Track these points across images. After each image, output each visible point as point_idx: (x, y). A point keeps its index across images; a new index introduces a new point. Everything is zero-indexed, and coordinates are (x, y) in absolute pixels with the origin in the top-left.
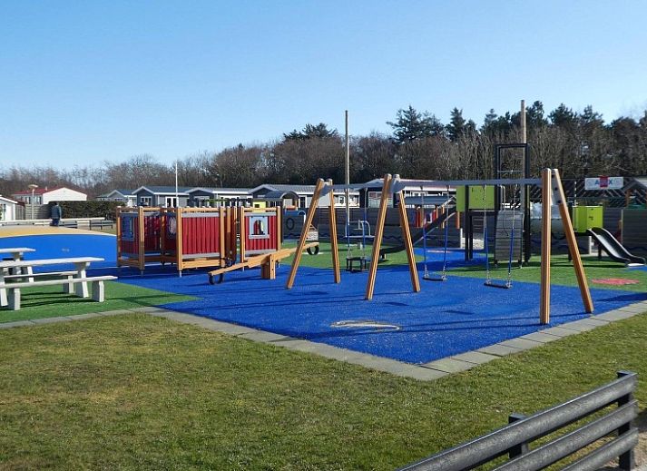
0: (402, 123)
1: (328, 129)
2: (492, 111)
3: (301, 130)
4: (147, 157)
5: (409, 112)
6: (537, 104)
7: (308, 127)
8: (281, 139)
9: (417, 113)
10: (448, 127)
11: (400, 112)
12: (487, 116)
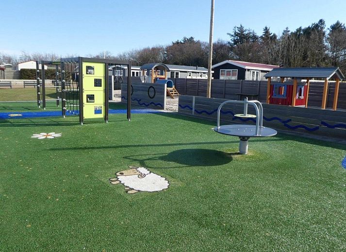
0: (236, 34)
1: (195, 40)
2: (287, 28)
3: (181, 40)
4: (107, 53)
5: (240, 28)
6: (321, 21)
7: (185, 38)
8: (171, 44)
9: (244, 29)
10: (261, 37)
11: (235, 28)
12: (284, 31)
